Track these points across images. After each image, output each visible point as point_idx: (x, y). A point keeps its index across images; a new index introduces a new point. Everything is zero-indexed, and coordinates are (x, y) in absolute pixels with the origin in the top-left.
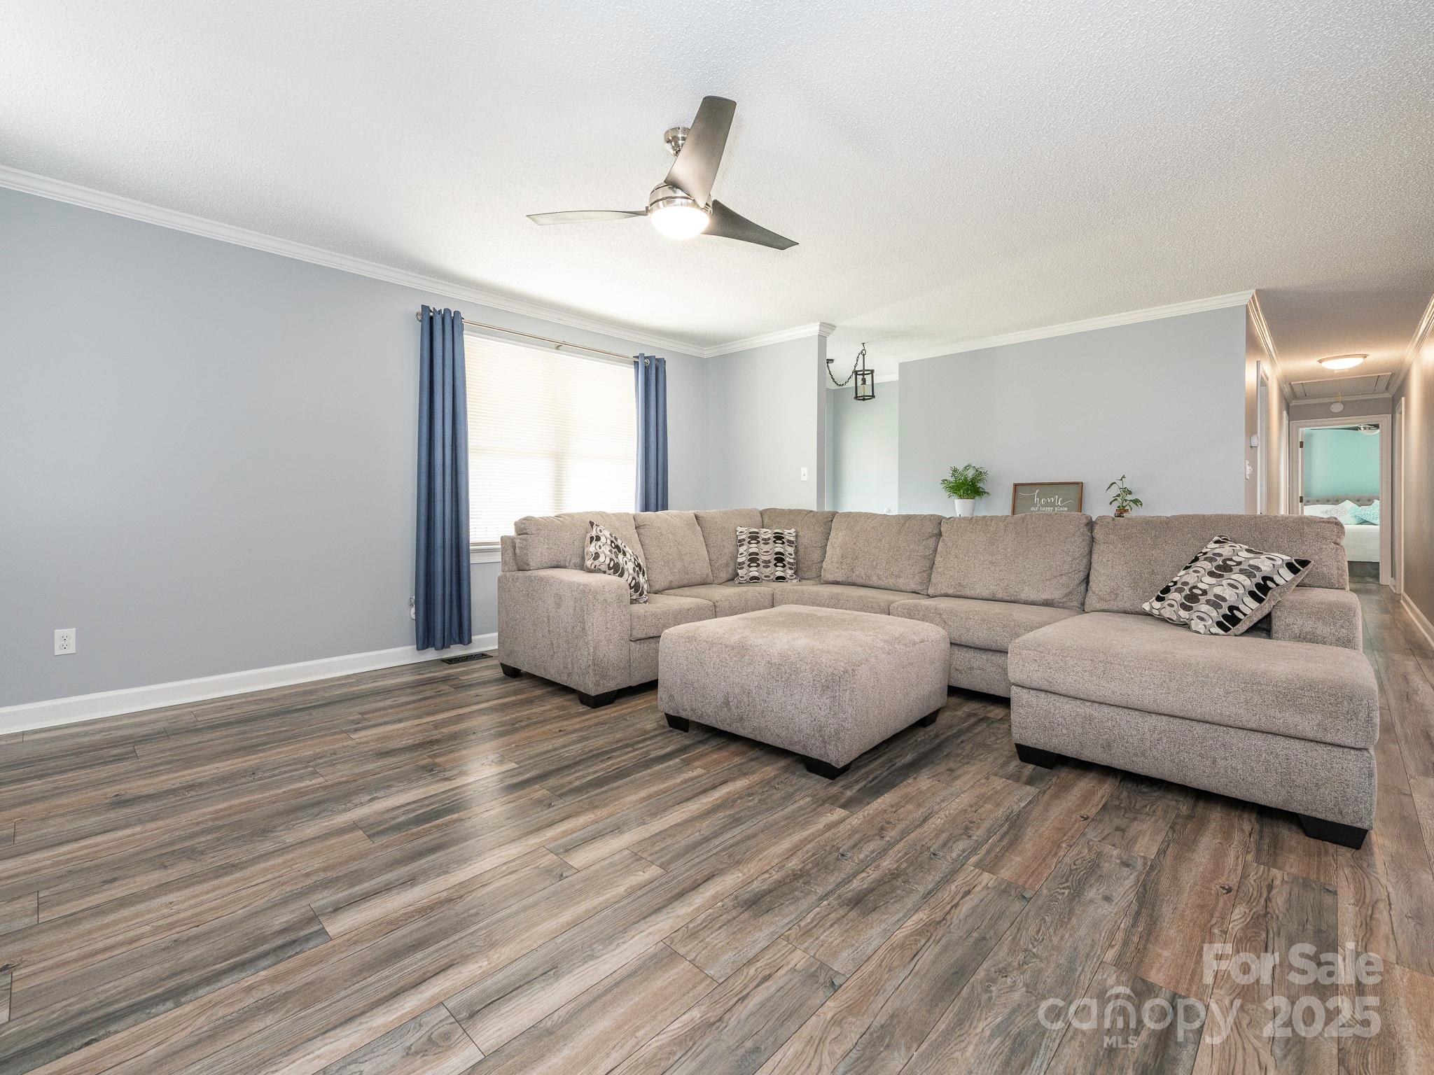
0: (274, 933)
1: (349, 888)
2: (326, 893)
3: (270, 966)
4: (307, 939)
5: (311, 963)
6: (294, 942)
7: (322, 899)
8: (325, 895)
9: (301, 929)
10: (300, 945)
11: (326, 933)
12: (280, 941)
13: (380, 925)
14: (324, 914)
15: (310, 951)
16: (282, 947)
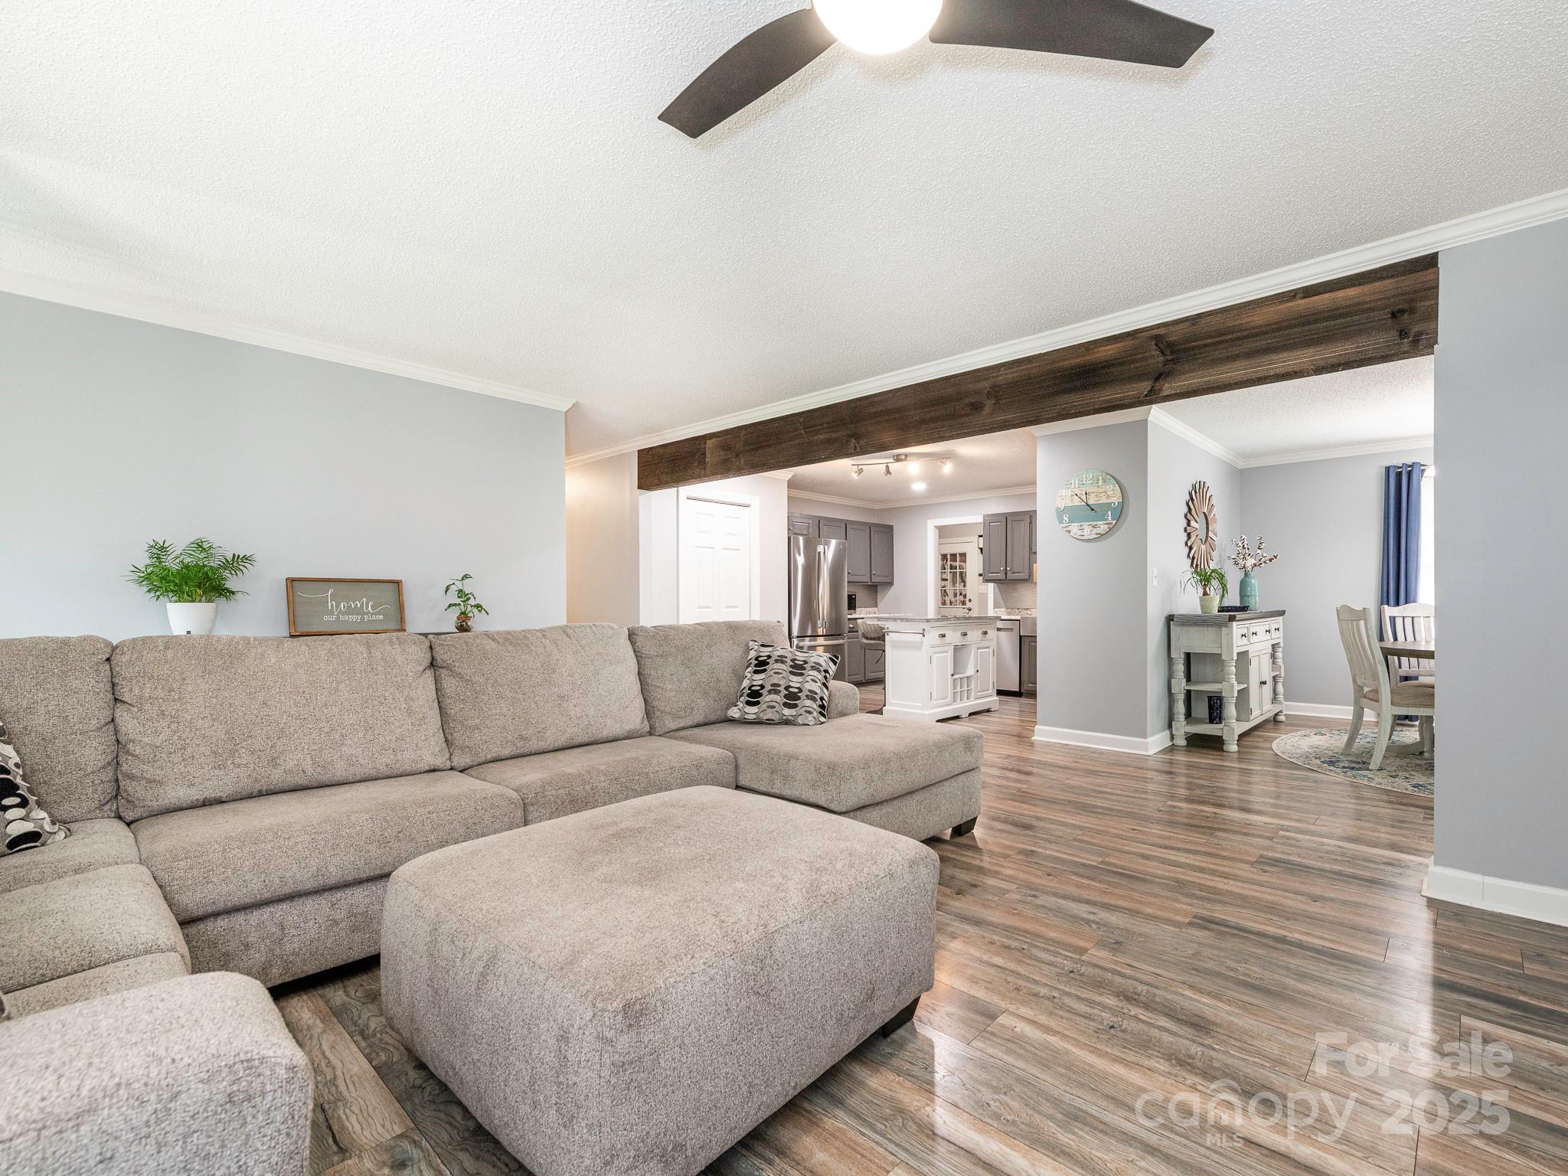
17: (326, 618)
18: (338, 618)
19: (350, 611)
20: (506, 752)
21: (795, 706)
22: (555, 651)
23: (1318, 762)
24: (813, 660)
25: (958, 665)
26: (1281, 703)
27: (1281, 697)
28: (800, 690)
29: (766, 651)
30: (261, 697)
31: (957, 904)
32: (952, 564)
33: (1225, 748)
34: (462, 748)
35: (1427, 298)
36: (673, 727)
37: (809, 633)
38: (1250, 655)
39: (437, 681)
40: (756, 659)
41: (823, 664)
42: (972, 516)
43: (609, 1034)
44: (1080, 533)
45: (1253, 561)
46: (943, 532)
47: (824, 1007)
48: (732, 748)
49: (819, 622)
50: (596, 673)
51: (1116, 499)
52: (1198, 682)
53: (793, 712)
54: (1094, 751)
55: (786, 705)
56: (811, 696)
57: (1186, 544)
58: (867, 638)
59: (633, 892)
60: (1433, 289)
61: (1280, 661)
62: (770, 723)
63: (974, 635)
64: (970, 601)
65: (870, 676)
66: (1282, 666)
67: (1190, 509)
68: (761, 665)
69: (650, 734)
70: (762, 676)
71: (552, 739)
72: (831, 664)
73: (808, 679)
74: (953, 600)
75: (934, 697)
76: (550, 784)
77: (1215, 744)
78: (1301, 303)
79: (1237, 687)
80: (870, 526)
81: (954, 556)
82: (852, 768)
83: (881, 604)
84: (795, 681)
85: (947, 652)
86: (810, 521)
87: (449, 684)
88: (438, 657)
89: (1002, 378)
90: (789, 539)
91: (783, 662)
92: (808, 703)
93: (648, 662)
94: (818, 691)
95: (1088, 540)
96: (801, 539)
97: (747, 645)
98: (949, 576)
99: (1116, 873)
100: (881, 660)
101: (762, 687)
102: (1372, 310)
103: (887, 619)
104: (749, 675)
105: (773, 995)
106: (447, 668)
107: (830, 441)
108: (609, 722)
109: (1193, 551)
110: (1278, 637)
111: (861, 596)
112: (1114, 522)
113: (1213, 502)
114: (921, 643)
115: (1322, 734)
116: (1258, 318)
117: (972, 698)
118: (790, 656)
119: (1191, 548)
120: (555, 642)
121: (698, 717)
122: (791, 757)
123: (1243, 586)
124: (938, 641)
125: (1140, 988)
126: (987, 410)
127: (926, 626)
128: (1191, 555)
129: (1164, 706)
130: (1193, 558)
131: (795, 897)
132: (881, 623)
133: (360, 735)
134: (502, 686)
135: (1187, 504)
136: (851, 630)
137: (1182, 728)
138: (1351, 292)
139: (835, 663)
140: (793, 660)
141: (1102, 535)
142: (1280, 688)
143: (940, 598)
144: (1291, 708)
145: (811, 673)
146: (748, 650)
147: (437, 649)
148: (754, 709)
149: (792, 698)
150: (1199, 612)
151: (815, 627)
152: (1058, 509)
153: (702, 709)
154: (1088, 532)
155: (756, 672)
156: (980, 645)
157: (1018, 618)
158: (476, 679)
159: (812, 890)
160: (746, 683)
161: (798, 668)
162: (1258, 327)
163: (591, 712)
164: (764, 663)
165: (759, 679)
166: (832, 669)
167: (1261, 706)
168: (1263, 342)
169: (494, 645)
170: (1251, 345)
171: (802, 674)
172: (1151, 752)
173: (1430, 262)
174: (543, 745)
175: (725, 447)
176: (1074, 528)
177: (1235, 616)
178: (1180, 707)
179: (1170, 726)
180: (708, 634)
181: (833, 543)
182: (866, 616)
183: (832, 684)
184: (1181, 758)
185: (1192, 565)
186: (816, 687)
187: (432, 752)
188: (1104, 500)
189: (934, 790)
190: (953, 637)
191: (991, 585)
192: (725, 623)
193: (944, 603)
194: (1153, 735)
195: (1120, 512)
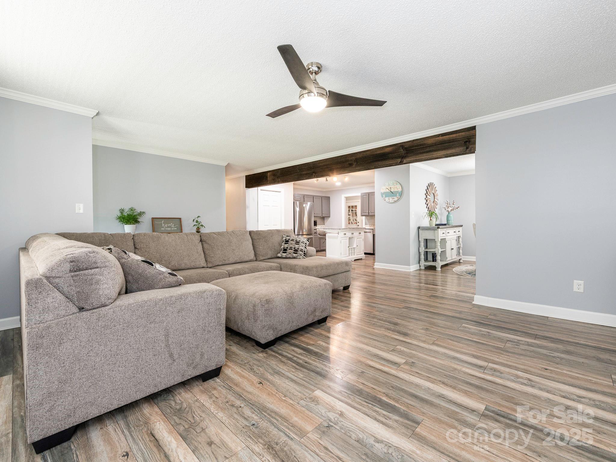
0: (501, 423)
1: (459, 413)
2: (468, 419)
3: (512, 415)
4: (493, 412)
5: (500, 405)
6: (498, 415)
7: (471, 418)
8: (469, 419)
9: (491, 416)
10: (497, 412)
11: (486, 408)
12: (502, 419)
13: (469, 396)
14: (479, 413)
15: (496, 408)
16: (503, 417)
17: (162, 229)
18: (165, 229)
19: (168, 227)
20: (220, 264)
21: (297, 253)
22: (231, 237)
23: (465, 273)
24: (302, 240)
25: (350, 244)
26: (461, 256)
27: (461, 254)
28: (298, 249)
29: (288, 238)
30: (166, 247)
31: (341, 304)
32: (352, 209)
33: (437, 269)
34: (210, 262)
35: (473, 138)
36: (262, 259)
37: (301, 234)
38: (446, 240)
39: (202, 245)
40: (285, 240)
41: (305, 241)
42: (357, 193)
43: (264, 304)
44: (389, 200)
45: (451, 209)
46: (347, 199)
47: (304, 310)
48: (279, 264)
49: (304, 230)
50: (242, 244)
51: (400, 190)
52: (429, 249)
53: (296, 255)
54: (393, 270)
55: (294, 253)
56: (302, 250)
57: (426, 204)
58: (320, 235)
59: (264, 285)
60: (474, 136)
61: (461, 242)
62: (290, 258)
63: (356, 234)
64: (358, 222)
65: (322, 248)
66: (462, 244)
67: (427, 192)
68: (287, 242)
69: (256, 261)
70: (287, 245)
71: (231, 260)
72: (307, 241)
73: (301, 246)
74: (353, 222)
75: (342, 254)
76: (235, 270)
77: (433, 268)
78: (441, 138)
79: (440, 250)
80: (322, 197)
81: (353, 207)
82: (312, 268)
83: (326, 224)
84: (297, 246)
85: (346, 239)
86: (301, 196)
87: (206, 246)
88: (202, 239)
89: (358, 156)
90: (294, 202)
91: (293, 241)
92: (301, 252)
93: (255, 241)
94: (304, 249)
95: (391, 203)
96: (298, 202)
97: (283, 236)
98: (350, 213)
99: (387, 298)
100: (325, 242)
101: (287, 248)
102: (459, 141)
103: (327, 229)
104: (283, 245)
105: (294, 304)
106: (205, 242)
107: (306, 174)
108: (245, 257)
109: (428, 206)
110: (460, 234)
111: (318, 222)
112: (399, 197)
113: (436, 189)
114: (338, 236)
115: (472, 266)
116: (430, 142)
117: (356, 255)
118: (295, 239)
119: (427, 205)
120: (231, 235)
121: (269, 256)
122: (295, 265)
123: (448, 217)
124: (343, 236)
125: (384, 318)
126: (354, 166)
127: (339, 231)
128: (428, 207)
129: (417, 256)
130: (429, 208)
131: (298, 287)
132: (324, 230)
133: (187, 258)
134: (218, 246)
135: (426, 190)
136: (315, 233)
137: (423, 263)
138: (454, 135)
139: (308, 241)
140: (296, 240)
141: (395, 201)
142: (461, 251)
143: (348, 221)
144: (464, 258)
145: (301, 244)
146: (283, 237)
147: (202, 236)
148: (285, 254)
149: (296, 251)
150: (429, 226)
151: (303, 232)
152: (381, 193)
153: (270, 254)
154: (391, 200)
155: (285, 244)
156: (358, 237)
157: (373, 228)
158: (212, 244)
159: (302, 286)
160: (282, 247)
161: (297, 243)
162: (429, 144)
163: (241, 254)
164: (288, 241)
165: (286, 246)
166: (308, 243)
167: (452, 256)
168: (431, 149)
169: (215, 235)
170: (428, 149)
171: (299, 244)
172: (411, 271)
173: (474, 128)
174: (229, 262)
175: (274, 175)
176: (387, 199)
177: (439, 227)
178: (422, 257)
179: (419, 263)
180: (271, 233)
181: (309, 203)
182: (320, 228)
183: (307, 247)
184: (423, 272)
185: (428, 210)
186: (303, 248)
187: (203, 263)
188: (396, 190)
189: (336, 276)
190: (349, 234)
191: (364, 217)
192: (276, 230)
193: (349, 223)
194: (413, 265)
195: (401, 194)
